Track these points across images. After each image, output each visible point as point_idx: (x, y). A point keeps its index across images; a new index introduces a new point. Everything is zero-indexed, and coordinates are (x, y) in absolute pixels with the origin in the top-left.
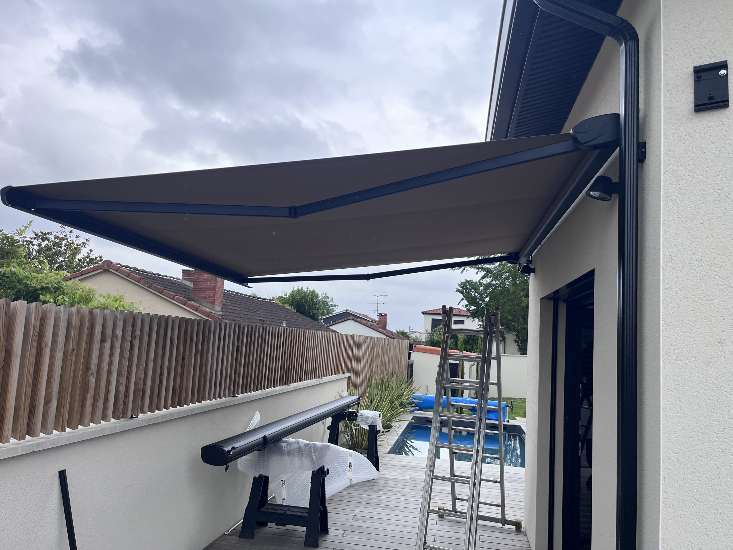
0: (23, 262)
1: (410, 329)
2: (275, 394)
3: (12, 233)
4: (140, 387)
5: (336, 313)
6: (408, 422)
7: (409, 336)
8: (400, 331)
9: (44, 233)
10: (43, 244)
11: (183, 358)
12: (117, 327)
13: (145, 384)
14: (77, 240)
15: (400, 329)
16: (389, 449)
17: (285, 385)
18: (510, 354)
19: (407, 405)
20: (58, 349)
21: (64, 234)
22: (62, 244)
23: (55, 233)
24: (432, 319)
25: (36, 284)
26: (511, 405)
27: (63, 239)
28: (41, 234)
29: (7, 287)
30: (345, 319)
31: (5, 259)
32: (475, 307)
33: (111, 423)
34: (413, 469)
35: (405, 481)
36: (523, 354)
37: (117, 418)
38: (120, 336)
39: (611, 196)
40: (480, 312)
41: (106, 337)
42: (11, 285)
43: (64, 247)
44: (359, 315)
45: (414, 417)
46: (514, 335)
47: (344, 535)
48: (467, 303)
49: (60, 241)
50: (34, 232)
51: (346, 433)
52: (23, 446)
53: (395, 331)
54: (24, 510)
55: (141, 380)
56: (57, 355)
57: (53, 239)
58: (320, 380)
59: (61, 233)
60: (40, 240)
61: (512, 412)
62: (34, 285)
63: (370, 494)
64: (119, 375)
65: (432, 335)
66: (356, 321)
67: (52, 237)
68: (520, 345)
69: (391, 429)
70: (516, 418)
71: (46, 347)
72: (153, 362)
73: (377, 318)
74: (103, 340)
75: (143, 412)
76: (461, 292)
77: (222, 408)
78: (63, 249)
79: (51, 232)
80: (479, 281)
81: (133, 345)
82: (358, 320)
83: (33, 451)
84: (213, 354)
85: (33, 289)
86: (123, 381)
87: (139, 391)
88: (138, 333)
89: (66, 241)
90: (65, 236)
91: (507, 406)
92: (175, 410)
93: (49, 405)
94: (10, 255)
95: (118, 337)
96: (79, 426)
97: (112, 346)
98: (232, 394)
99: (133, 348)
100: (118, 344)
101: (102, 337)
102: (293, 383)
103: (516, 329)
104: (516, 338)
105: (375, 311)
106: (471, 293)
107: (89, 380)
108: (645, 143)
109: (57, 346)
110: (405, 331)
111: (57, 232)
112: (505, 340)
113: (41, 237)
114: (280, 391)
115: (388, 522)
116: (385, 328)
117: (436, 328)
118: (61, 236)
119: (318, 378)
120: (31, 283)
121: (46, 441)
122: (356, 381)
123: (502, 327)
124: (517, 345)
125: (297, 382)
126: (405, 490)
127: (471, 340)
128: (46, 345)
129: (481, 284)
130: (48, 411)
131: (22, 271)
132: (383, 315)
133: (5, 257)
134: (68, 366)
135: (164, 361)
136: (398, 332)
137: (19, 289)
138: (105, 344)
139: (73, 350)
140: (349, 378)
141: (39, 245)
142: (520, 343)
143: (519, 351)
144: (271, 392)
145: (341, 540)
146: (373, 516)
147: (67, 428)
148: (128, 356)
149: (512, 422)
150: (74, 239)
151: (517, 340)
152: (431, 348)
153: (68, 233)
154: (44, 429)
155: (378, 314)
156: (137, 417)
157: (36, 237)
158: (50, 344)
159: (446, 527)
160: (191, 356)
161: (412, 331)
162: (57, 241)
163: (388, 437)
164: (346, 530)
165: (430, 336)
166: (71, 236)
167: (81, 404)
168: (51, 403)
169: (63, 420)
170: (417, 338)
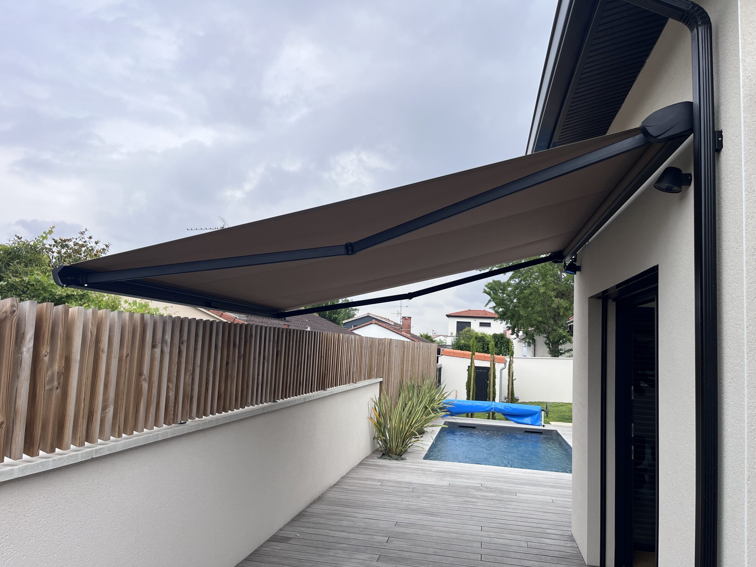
0: (47, 269)
1: (434, 332)
2: (312, 399)
3: (35, 240)
4: (188, 393)
5: (357, 317)
6: (440, 427)
7: (434, 339)
8: (424, 334)
9: (64, 239)
10: (63, 251)
11: (227, 363)
12: (166, 333)
13: (192, 390)
14: (97, 246)
15: (424, 332)
16: (424, 455)
17: (322, 390)
18: (541, 357)
19: (439, 410)
20: (113, 355)
21: (84, 240)
22: (82, 250)
23: (75, 240)
24: (458, 322)
25: (61, 292)
26: (546, 409)
27: (83, 246)
28: (60, 241)
29: (32, 295)
30: (368, 323)
31: (29, 267)
32: (503, 309)
33: (162, 429)
34: (451, 474)
35: (445, 487)
36: (554, 356)
37: (169, 424)
38: (169, 341)
39: (681, 188)
40: (509, 314)
41: (156, 342)
42: (36, 293)
43: (84, 254)
44: (381, 319)
45: (445, 422)
46: (545, 337)
47: (388, 542)
48: (495, 305)
49: (80, 248)
50: (53, 239)
51: (380, 439)
52: (82, 453)
53: (418, 335)
54: (83, 517)
55: (189, 385)
56: (113, 361)
57: (73, 246)
58: (354, 385)
59: (80, 239)
60: (60, 247)
61: (547, 416)
62: (60, 293)
63: (410, 500)
64: (169, 380)
65: (458, 339)
66: (379, 325)
67: (71, 244)
68: (551, 347)
69: (424, 435)
70: (550, 422)
71: (102, 352)
72: (199, 368)
73: (401, 322)
74: (154, 346)
75: (191, 418)
76: (489, 294)
77: (264, 414)
78: (82, 256)
79: (71, 239)
80: (508, 281)
81: (181, 350)
82: (380, 324)
83: (92, 458)
84: (255, 359)
85: (58, 298)
86: (173, 386)
87: (188, 396)
88: (185, 337)
89: (86, 247)
90: (84, 242)
91: (543, 410)
92: (221, 416)
93: (106, 411)
94: (33, 262)
95: (168, 342)
96: (134, 431)
97: (162, 352)
98: (272, 399)
99: (181, 353)
100: (167, 350)
101: (153, 342)
102: (329, 388)
103: (547, 331)
104: (546, 340)
105: (398, 314)
106: (499, 294)
107: (142, 385)
108: (722, 132)
109: (112, 352)
110: (429, 335)
111: (76, 239)
112: (535, 342)
113: (60, 244)
114: (318, 396)
115: (432, 528)
116: (409, 332)
117: (462, 331)
118: (80, 243)
119: (352, 383)
120: (57, 290)
121: (104, 447)
122: (388, 385)
123: (532, 329)
124: (548, 347)
125: (333, 387)
126: (445, 496)
127: (499, 343)
128: (103, 351)
129: (509, 285)
130: (105, 418)
131: (46, 279)
132: (407, 318)
133: (29, 265)
134: (123, 371)
135: (209, 366)
136: (422, 336)
137: (44, 297)
138: (156, 349)
139: (127, 356)
140: (381, 382)
141: (59, 252)
142: (551, 345)
143: (550, 354)
144: (309, 397)
145: (386, 546)
146: (416, 522)
147: (123, 434)
148: (177, 361)
149: (548, 427)
150: (93, 245)
151: (548, 342)
152: (459, 351)
153: (87, 240)
154: (102, 435)
155: (402, 318)
156: (185, 423)
157: (55, 244)
158: (106, 350)
159: (492, 533)
160: (235, 361)
161: (435, 334)
162: (77, 248)
163: (423, 442)
164: (389, 536)
165: (456, 339)
166: (90, 242)
167: (135, 410)
168: (108, 409)
169: (119, 426)
170: (441, 342)
